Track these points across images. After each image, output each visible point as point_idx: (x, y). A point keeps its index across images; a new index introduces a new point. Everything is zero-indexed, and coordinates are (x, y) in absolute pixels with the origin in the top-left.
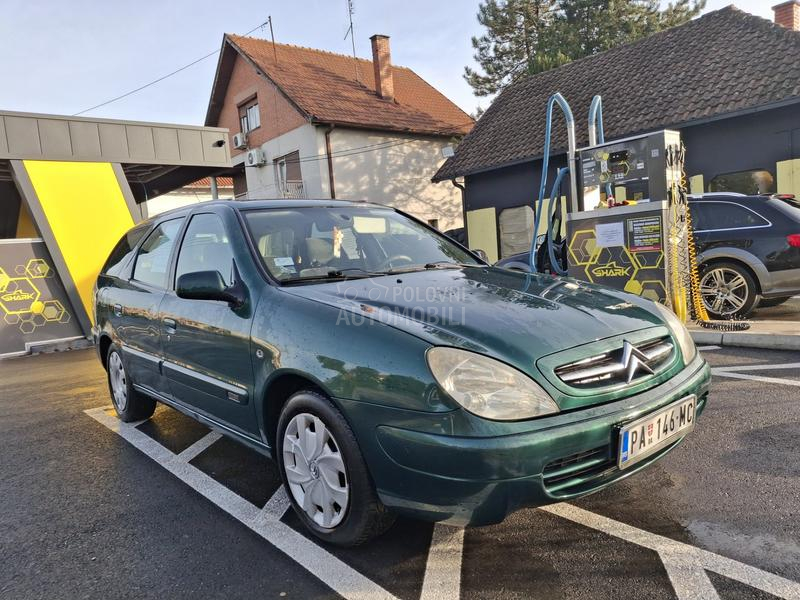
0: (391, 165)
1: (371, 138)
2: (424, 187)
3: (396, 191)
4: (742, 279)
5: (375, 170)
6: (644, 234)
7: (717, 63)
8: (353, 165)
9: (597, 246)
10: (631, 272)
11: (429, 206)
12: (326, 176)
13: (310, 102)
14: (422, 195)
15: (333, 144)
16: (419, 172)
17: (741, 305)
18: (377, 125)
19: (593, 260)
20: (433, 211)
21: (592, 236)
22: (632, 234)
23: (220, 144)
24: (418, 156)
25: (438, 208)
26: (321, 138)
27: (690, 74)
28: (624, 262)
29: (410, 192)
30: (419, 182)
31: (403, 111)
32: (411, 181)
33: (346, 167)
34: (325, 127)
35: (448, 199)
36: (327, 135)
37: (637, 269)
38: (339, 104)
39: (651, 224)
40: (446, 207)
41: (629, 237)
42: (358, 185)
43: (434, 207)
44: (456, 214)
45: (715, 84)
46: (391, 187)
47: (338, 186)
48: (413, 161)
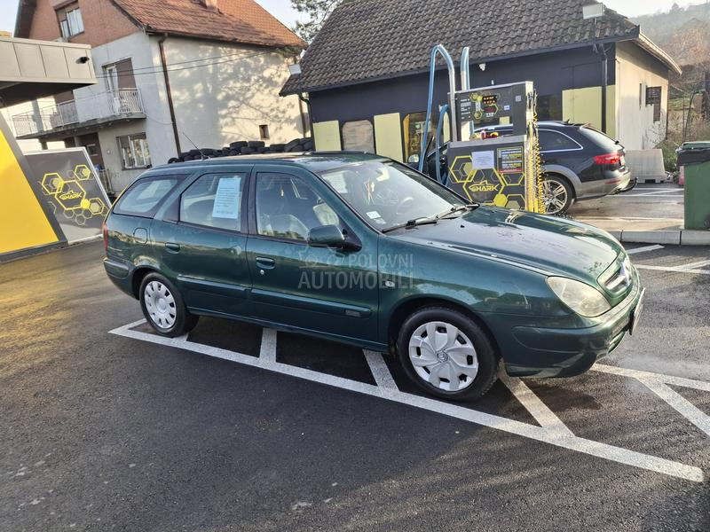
0: (222, 74)
1: (202, 47)
2: (253, 95)
3: (228, 98)
4: (563, 188)
5: (208, 78)
6: (510, 159)
7: (516, 6)
8: (187, 73)
9: (473, 168)
10: (499, 188)
11: (259, 113)
12: (163, 84)
13: (140, 10)
14: (251, 101)
15: (167, 53)
16: (248, 80)
17: (562, 207)
18: (207, 35)
19: (470, 179)
20: (263, 117)
21: (469, 160)
22: (501, 160)
23: (83, 60)
24: (247, 66)
25: (267, 114)
26: (155, 48)
27: (495, 13)
28: (494, 180)
29: (241, 99)
30: (248, 89)
31: (228, 21)
32: (241, 89)
33: (180, 75)
34: (158, 36)
35: (275, 105)
36: (160, 43)
37: (504, 185)
38: (168, 13)
39: (515, 152)
40: (274, 113)
41: (498, 162)
42: (193, 93)
43: (263, 113)
44: (283, 120)
45: (518, 25)
46: (224, 94)
47: (174, 93)
48: (242, 69)
